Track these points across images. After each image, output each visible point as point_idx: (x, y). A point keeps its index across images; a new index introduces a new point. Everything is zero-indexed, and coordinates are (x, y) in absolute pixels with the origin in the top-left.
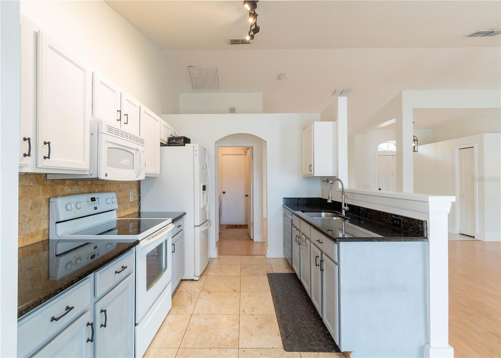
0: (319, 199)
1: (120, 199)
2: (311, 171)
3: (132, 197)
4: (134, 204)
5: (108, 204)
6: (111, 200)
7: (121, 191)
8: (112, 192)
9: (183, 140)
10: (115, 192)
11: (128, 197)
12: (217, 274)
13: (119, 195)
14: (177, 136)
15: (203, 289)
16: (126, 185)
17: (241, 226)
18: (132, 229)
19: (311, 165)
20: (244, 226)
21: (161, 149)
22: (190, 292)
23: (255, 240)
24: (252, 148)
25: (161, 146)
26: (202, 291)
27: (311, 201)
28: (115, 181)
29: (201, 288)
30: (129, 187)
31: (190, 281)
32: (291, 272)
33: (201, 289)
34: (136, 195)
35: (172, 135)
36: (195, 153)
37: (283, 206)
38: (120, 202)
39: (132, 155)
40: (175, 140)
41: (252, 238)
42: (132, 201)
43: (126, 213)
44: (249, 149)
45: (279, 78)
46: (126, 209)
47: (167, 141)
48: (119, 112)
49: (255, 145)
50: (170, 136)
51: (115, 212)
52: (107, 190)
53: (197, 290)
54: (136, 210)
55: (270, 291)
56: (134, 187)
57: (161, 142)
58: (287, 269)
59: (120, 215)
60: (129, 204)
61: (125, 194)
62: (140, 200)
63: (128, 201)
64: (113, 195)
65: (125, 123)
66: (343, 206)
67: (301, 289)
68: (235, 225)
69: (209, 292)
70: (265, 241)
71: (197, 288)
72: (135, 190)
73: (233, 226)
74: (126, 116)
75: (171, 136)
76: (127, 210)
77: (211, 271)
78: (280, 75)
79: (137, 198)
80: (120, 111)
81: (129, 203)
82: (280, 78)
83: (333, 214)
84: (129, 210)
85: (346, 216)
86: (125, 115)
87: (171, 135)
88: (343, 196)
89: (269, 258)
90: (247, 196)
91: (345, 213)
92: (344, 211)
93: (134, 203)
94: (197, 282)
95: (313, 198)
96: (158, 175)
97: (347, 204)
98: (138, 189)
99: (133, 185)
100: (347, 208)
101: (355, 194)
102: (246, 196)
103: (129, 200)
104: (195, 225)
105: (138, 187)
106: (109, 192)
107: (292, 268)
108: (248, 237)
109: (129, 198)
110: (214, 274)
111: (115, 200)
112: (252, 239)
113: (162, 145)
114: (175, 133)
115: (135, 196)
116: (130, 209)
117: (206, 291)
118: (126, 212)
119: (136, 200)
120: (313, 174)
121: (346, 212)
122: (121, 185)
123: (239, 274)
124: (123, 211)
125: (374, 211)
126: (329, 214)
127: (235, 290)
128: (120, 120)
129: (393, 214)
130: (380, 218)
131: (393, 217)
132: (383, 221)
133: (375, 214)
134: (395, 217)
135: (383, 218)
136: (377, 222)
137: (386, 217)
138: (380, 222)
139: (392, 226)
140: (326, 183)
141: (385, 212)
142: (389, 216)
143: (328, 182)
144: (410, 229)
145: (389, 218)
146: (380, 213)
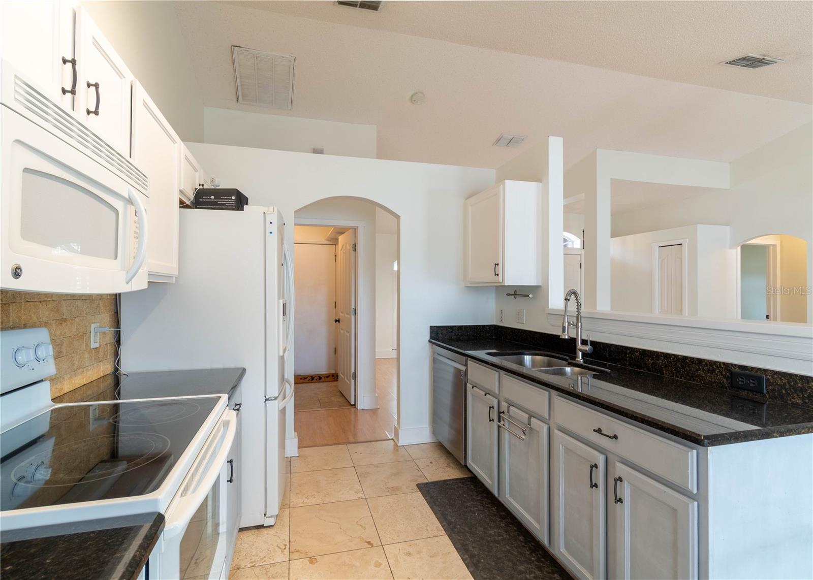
0: (493, 328)
1: (61, 344)
2: (498, 275)
3: (95, 336)
4: (101, 354)
5: (20, 366)
6: (32, 352)
7: (65, 320)
8: (34, 326)
9: (233, 198)
10: (46, 325)
11: (84, 335)
12: (313, 501)
13: (58, 332)
14: (218, 188)
15: (293, 552)
16: (79, 303)
17: (320, 378)
18: (95, 420)
19: (498, 265)
20: (328, 377)
21: (181, 216)
22: (262, 567)
23: (360, 406)
24: (355, 229)
25: (180, 207)
26: (293, 556)
27: (480, 332)
28: (47, 295)
29: (287, 547)
30: (87, 310)
31: (253, 531)
32: (462, 476)
33: (286, 551)
34: (110, 330)
35: (203, 185)
36: (270, 228)
37: (429, 341)
38: (61, 352)
39: (113, 215)
40: (213, 197)
41: (353, 403)
42: (97, 345)
43: (80, 380)
44: (342, 233)
45: (413, 99)
46: (80, 371)
47: (192, 197)
48: (69, 65)
49: (361, 225)
50: (198, 188)
51: (47, 384)
52: (17, 320)
53: (280, 557)
54: (106, 368)
55: (444, 532)
56: (102, 308)
57: (182, 198)
58: (449, 469)
59: (61, 389)
60: (87, 355)
61: (77, 329)
62: (118, 342)
63: (84, 347)
64: (42, 335)
65: (89, 112)
66: (580, 345)
67: (502, 518)
68: (309, 376)
69: (311, 558)
70: (378, 407)
71: (277, 549)
72: (106, 317)
73: (305, 378)
74: (93, 89)
75: (201, 187)
76: (83, 372)
77: (297, 494)
78: (416, 93)
79: (110, 338)
80: (73, 62)
81: (89, 352)
82: (414, 101)
83: (546, 358)
84: (89, 370)
85: (584, 362)
86: (89, 85)
87: (200, 185)
88: (580, 324)
89: (403, 446)
90: (339, 321)
91: (582, 358)
92: (580, 353)
93: (101, 350)
94: (271, 532)
95: (484, 326)
96: (172, 277)
97: (590, 341)
98: (113, 313)
99: (99, 304)
100: (588, 348)
101: (601, 321)
102: (336, 321)
103: (88, 345)
104: (267, 397)
105: (113, 308)
106: (25, 327)
107: (466, 468)
108: (341, 399)
109: (89, 337)
110: (306, 500)
111: (47, 351)
112: (352, 405)
113: (182, 205)
114: (213, 180)
115: (104, 333)
116: (89, 368)
117: (303, 556)
118: (80, 377)
119: (108, 342)
120: (501, 281)
121: (585, 355)
122: (64, 303)
123: (361, 495)
124: (71, 377)
125: (667, 356)
126: (538, 358)
127: (369, 543)
128: (73, 92)
129: (732, 365)
130: (685, 371)
131: (733, 370)
132: (696, 376)
133: (671, 362)
134: (739, 371)
135: (697, 370)
136: (678, 377)
137: (709, 370)
138: (685, 378)
139: (727, 389)
140: (512, 297)
141: (706, 360)
142: (717, 367)
143: (517, 297)
144: (793, 398)
145: (718, 372)
146: (686, 359)
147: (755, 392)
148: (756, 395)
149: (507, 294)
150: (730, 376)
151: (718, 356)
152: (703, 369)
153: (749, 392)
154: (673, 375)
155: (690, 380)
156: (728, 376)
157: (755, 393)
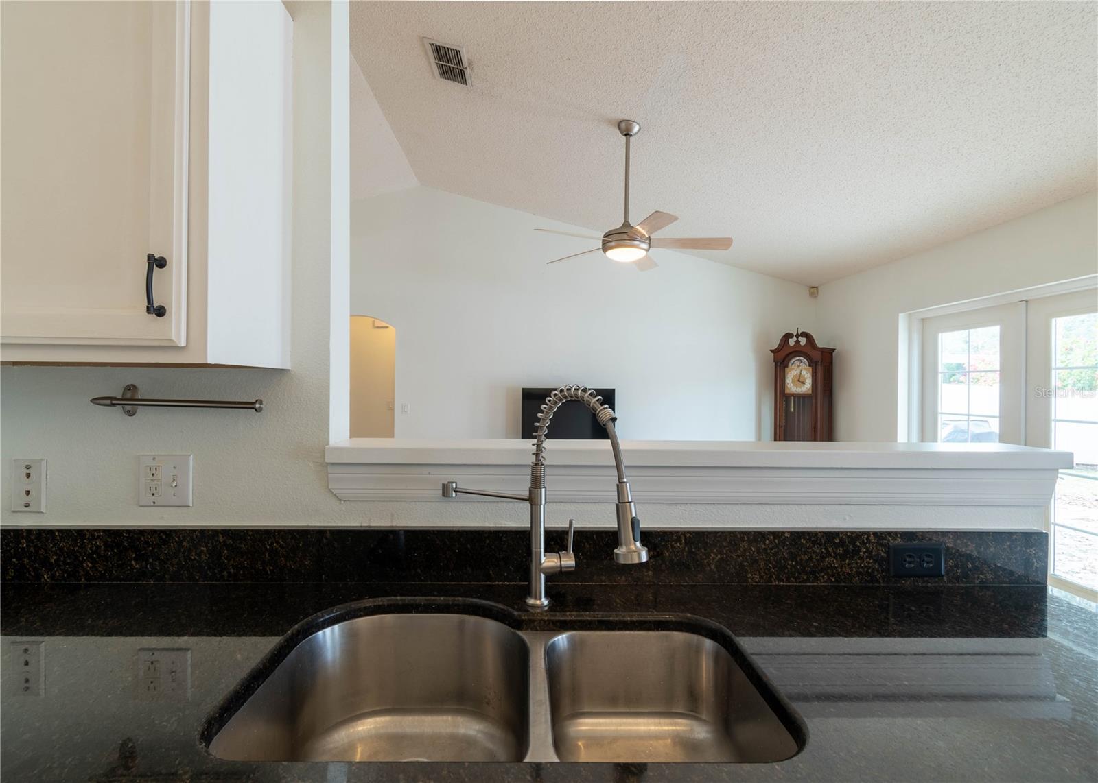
19: (162, 263)
66: (542, 552)
92: (543, 576)
129: (889, 533)
130: (797, 563)
131: (892, 543)
132: (820, 571)
133: (765, 550)
134: (902, 542)
135: (823, 558)
136: (781, 580)
137: (847, 552)
138: (796, 579)
139: (880, 583)
140: (115, 415)
141: (842, 533)
142: (863, 543)
143: (140, 409)
144: (982, 573)
145: (864, 552)
146: (800, 538)
147: (926, 577)
148: (928, 582)
149: (94, 401)
150: (885, 555)
151: (845, 519)
152: (835, 553)
153: (917, 578)
154: (771, 577)
155: (807, 580)
156: (882, 557)
157: (926, 579)
